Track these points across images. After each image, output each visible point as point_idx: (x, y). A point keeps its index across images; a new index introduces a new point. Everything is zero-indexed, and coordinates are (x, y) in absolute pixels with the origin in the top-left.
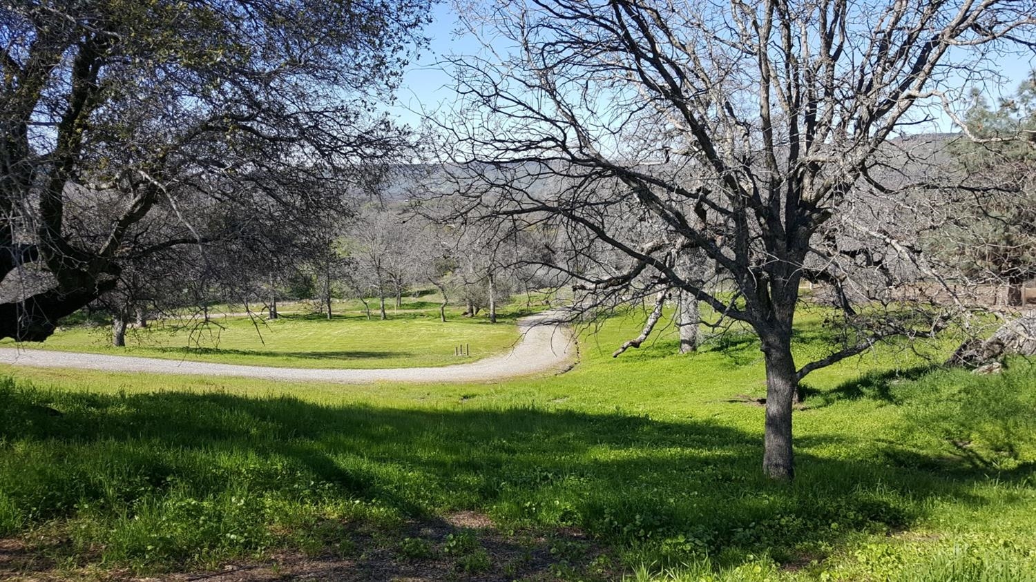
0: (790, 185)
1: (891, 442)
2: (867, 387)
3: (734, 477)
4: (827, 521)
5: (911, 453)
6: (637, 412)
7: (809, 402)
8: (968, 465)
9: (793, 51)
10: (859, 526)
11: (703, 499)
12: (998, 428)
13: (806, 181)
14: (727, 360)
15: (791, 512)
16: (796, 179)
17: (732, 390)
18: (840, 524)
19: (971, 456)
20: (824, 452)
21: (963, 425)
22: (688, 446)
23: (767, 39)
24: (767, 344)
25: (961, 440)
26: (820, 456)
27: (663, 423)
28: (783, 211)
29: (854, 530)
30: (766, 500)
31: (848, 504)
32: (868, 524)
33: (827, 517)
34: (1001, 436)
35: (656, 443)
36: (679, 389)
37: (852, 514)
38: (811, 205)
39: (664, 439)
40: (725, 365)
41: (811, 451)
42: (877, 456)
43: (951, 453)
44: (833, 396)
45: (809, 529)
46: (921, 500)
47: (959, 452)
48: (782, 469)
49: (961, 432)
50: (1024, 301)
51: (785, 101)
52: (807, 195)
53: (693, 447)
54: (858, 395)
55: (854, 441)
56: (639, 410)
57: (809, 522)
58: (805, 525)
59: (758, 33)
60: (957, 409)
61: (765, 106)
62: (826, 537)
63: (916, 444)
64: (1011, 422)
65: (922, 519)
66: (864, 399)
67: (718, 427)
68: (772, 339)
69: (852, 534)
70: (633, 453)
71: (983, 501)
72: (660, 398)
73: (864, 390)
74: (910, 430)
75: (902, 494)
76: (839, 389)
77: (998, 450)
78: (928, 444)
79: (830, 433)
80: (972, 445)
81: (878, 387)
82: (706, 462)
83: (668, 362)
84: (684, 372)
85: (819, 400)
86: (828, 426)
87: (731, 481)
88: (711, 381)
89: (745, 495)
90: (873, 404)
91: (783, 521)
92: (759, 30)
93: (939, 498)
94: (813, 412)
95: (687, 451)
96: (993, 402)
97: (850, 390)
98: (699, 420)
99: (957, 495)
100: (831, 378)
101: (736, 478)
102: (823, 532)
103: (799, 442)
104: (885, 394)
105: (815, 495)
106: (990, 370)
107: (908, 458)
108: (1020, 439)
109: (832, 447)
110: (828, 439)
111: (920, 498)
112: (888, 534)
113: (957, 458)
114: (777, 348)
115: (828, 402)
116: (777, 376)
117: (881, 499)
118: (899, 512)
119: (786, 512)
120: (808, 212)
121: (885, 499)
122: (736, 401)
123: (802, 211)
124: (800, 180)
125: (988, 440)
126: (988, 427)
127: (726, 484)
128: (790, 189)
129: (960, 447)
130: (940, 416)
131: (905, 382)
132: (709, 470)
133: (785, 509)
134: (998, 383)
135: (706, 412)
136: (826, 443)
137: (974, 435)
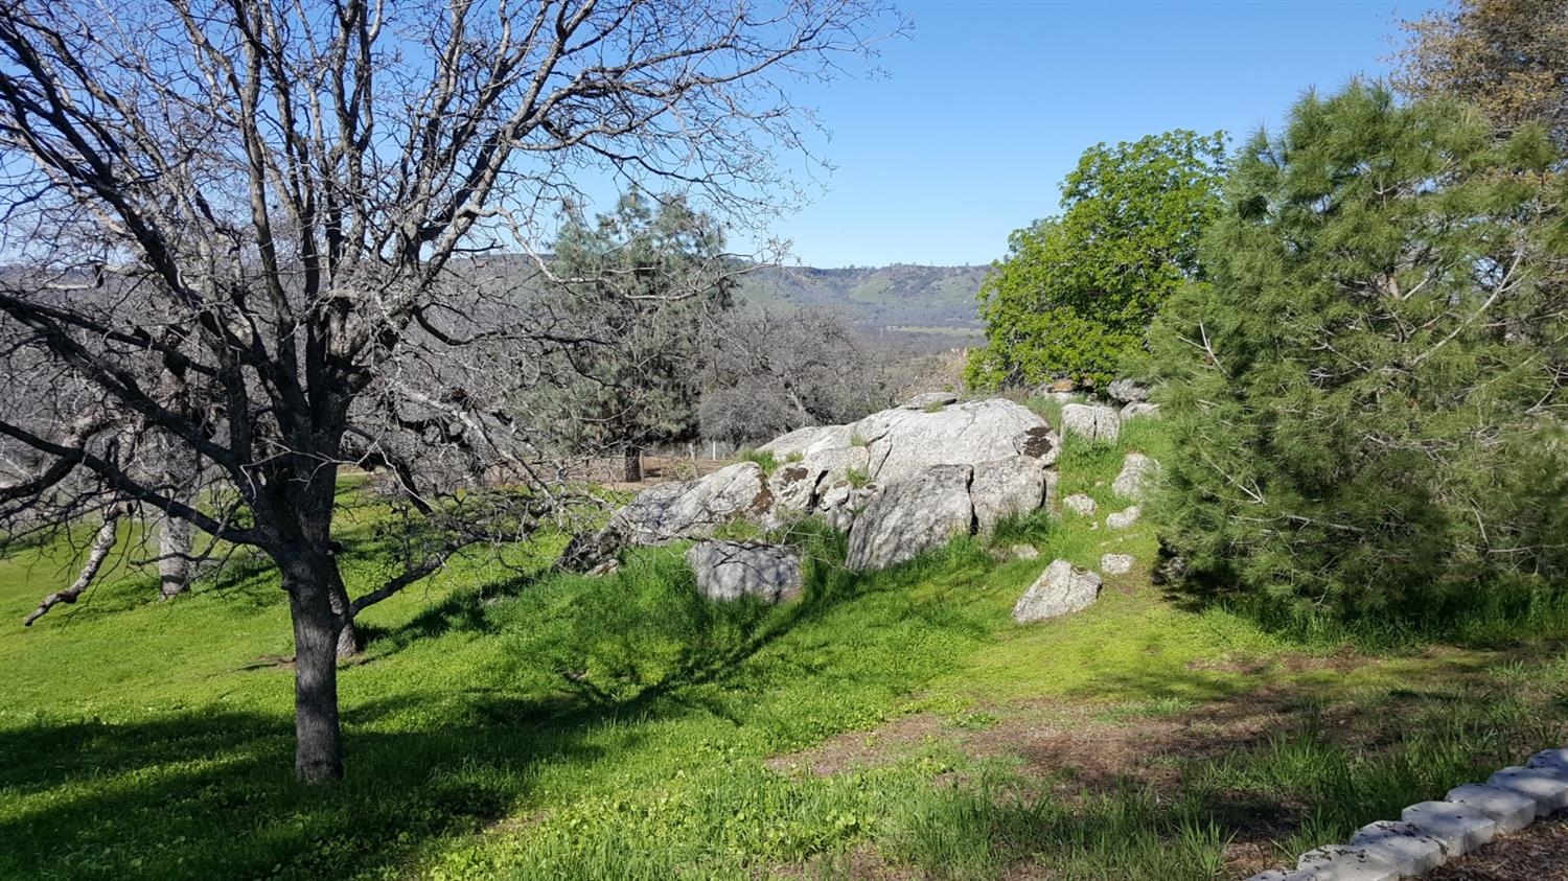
0: (310, 331)
1: (486, 690)
2: (454, 615)
3: (248, 797)
4: (393, 832)
5: (511, 701)
6: (77, 716)
7: (374, 649)
8: (583, 704)
9: (296, 128)
10: (437, 828)
11: (196, 847)
12: (616, 646)
13: (335, 325)
14: (242, 600)
15: (338, 833)
16: (319, 323)
17: (252, 649)
18: (411, 831)
19: (587, 691)
20: (392, 725)
21: (576, 649)
22: (171, 760)
23: (254, 105)
24: (292, 577)
25: (575, 670)
26: (387, 730)
27: (128, 726)
28: (302, 369)
29: (431, 836)
30: (300, 821)
31: (423, 797)
32: (450, 822)
33: (392, 826)
34: (622, 655)
35: (113, 765)
36: (160, 660)
37: (427, 815)
38: (342, 362)
39: (129, 756)
40: (240, 609)
41: (373, 727)
42: (467, 715)
43: (562, 690)
44: (407, 635)
45: (366, 851)
46: (522, 768)
47: (573, 688)
48: (325, 767)
49: (574, 658)
50: (642, 475)
51: (291, 202)
52: (337, 346)
53: (180, 759)
54: (442, 629)
55: (436, 697)
56: (85, 709)
57: (365, 842)
58: (359, 846)
59: (238, 93)
60: (568, 628)
61: (260, 207)
62: (392, 857)
63: (519, 687)
64: (631, 635)
65: (522, 796)
66: (451, 633)
67: (228, 715)
68: (299, 569)
69: (429, 843)
70: (70, 792)
71: (598, 752)
72: (126, 682)
73: (450, 619)
74: (511, 668)
75: (498, 765)
76: (416, 623)
77: (618, 675)
78: (535, 684)
79: (402, 692)
80: (588, 674)
81: (469, 612)
82: (202, 780)
83: (140, 616)
84: (169, 630)
85: (387, 644)
86: (399, 682)
87: (243, 803)
88: (217, 639)
89: (264, 824)
90: (463, 637)
91: (326, 851)
92: (240, 90)
93: (545, 761)
94: (378, 664)
95: (172, 768)
96: (611, 613)
97: (431, 623)
98: (194, 708)
99: (565, 752)
100: (405, 608)
101: (252, 798)
102: (386, 851)
103: (354, 716)
104: (478, 622)
105: (374, 798)
106: (606, 570)
107: (508, 708)
108: (643, 657)
109: (403, 715)
110: (398, 703)
111: (519, 767)
112: (478, 831)
113: (570, 696)
114: (306, 582)
115: (401, 645)
116: (309, 626)
117: (468, 781)
118: (492, 793)
119: (330, 834)
120: (340, 372)
121: (473, 779)
122: (257, 667)
123: (331, 370)
124: (325, 324)
125: (606, 664)
126: (605, 647)
127: (236, 812)
128: (311, 338)
129: (572, 681)
130: (548, 642)
131: (502, 599)
132: (207, 793)
133: (330, 829)
134: (614, 587)
135: (207, 694)
136: (395, 709)
137: (591, 660)
